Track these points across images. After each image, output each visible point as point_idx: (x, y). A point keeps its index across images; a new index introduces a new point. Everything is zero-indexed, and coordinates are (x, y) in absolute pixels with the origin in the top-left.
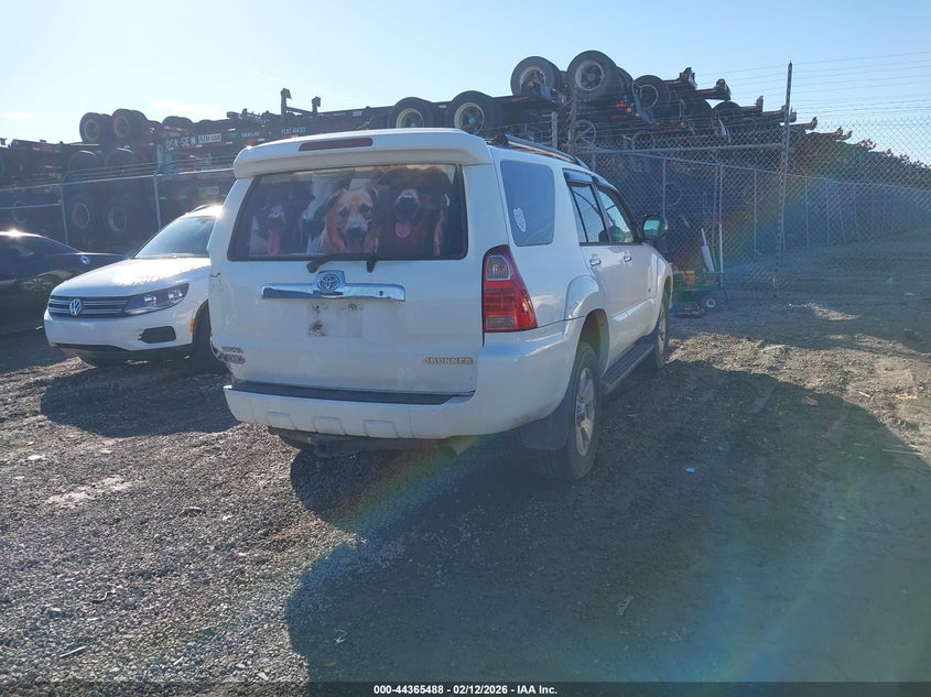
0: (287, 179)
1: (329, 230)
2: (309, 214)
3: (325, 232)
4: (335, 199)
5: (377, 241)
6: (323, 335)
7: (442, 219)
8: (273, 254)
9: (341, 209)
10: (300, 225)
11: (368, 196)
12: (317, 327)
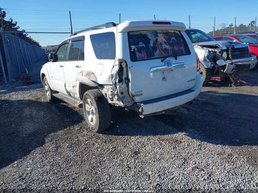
0: (138, 33)
1: (159, 49)
2: (151, 44)
3: (158, 50)
4: (157, 40)
5: (172, 52)
6: (166, 80)
7: (183, 45)
8: (146, 58)
9: (160, 43)
10: (150, 48)
11: (164, 39)
12: (164, 78)
